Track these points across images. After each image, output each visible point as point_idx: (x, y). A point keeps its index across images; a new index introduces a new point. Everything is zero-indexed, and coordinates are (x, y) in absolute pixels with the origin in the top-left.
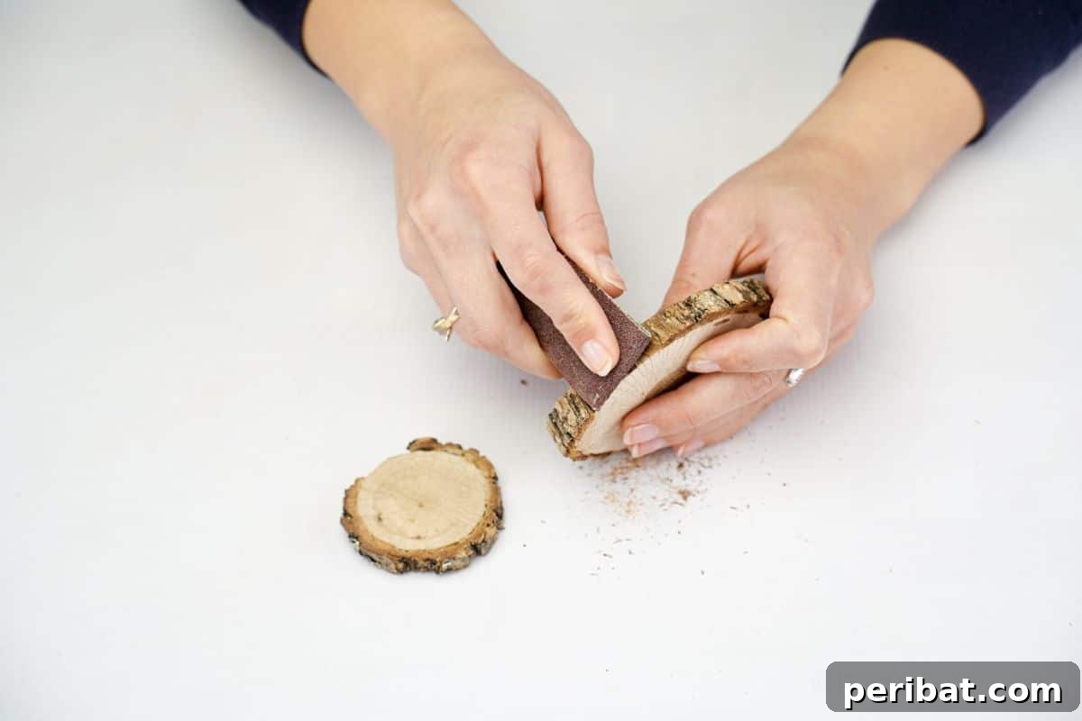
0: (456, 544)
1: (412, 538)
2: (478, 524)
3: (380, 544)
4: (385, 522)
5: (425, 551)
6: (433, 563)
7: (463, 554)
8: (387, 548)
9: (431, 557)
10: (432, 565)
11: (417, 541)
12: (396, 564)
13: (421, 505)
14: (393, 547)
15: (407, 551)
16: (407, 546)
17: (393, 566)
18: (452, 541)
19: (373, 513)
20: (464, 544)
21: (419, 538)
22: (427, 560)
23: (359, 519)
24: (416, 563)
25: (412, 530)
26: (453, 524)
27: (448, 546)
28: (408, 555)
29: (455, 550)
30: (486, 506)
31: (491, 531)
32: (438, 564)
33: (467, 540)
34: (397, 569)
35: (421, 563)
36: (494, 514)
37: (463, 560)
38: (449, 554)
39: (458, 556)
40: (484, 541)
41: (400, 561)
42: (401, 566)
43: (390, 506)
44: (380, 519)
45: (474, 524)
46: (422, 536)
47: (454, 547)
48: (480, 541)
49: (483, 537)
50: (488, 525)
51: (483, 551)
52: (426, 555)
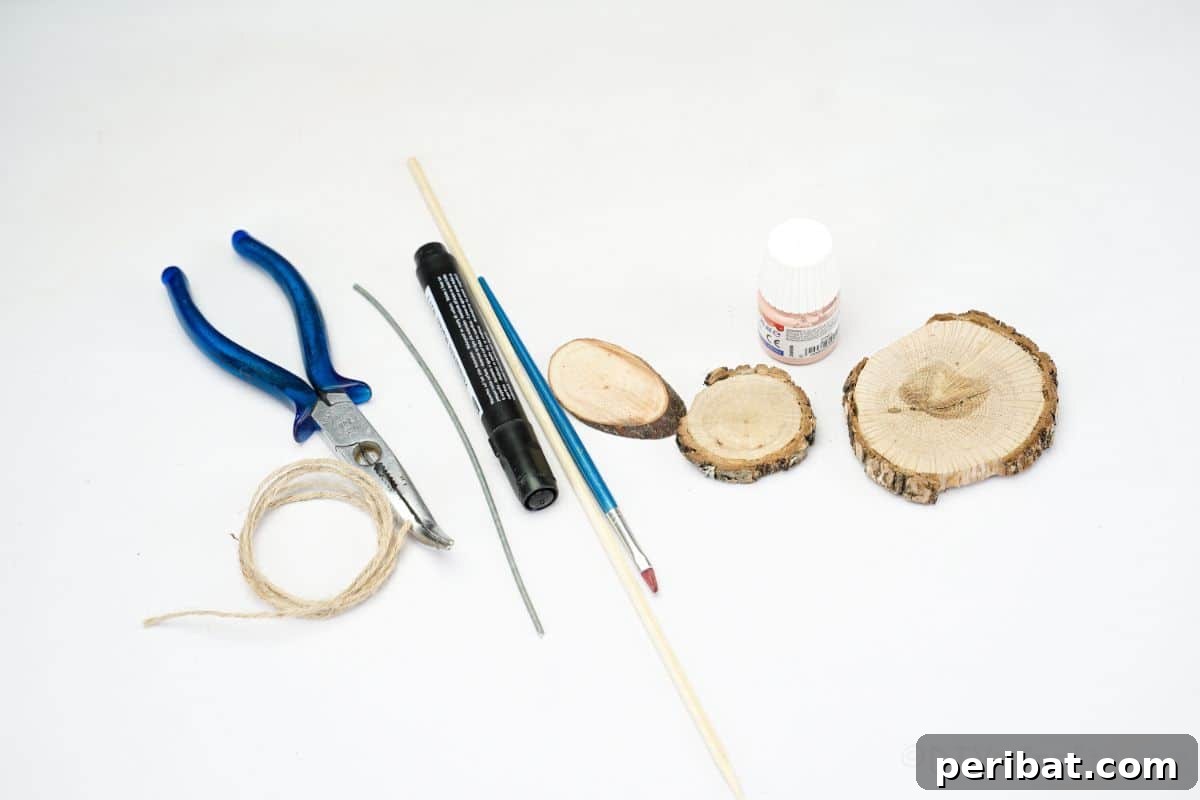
0: (792, 441)
1: (756, 449)
2: (802, 419)
3: (731, 463)
4: (725, 444)
5: (772, 455)
6: (782, 461)
7: (802, 446)
8: (739, 463)
9: (779, 457)
10: (784, 465)
12: (751, 474)
13: (746, 422)
14: (745, 460)
15: (758, 460)
16: (757, 456)
17: (749, 477)
18: (789, 440)
19: (712, 440)
20: (798, 439)
21: (761, 446)
22: (777, 461)
23: (703, 449)
24: (768, 466)
25: (752, 442)
26: (784, 426)
27: (788, 445)
28: (761, 462)
29: (796, 445)
32: (786, 462)
33: (799, 436)
34: (753, 478)
35: (772, 466)
37: (805, 451)
38: (792, 450)
39: (800, 449)
40: (810, 432)
41: (755, 470)
42: (756, 474)
43: (722, 431)
44: (720, 444)
45: (799, 421)
47: (791, 444)
48: (808, 433)
49: (808, 429)
50: (807, 417)
51: (813, 440)
52: (776, 458)
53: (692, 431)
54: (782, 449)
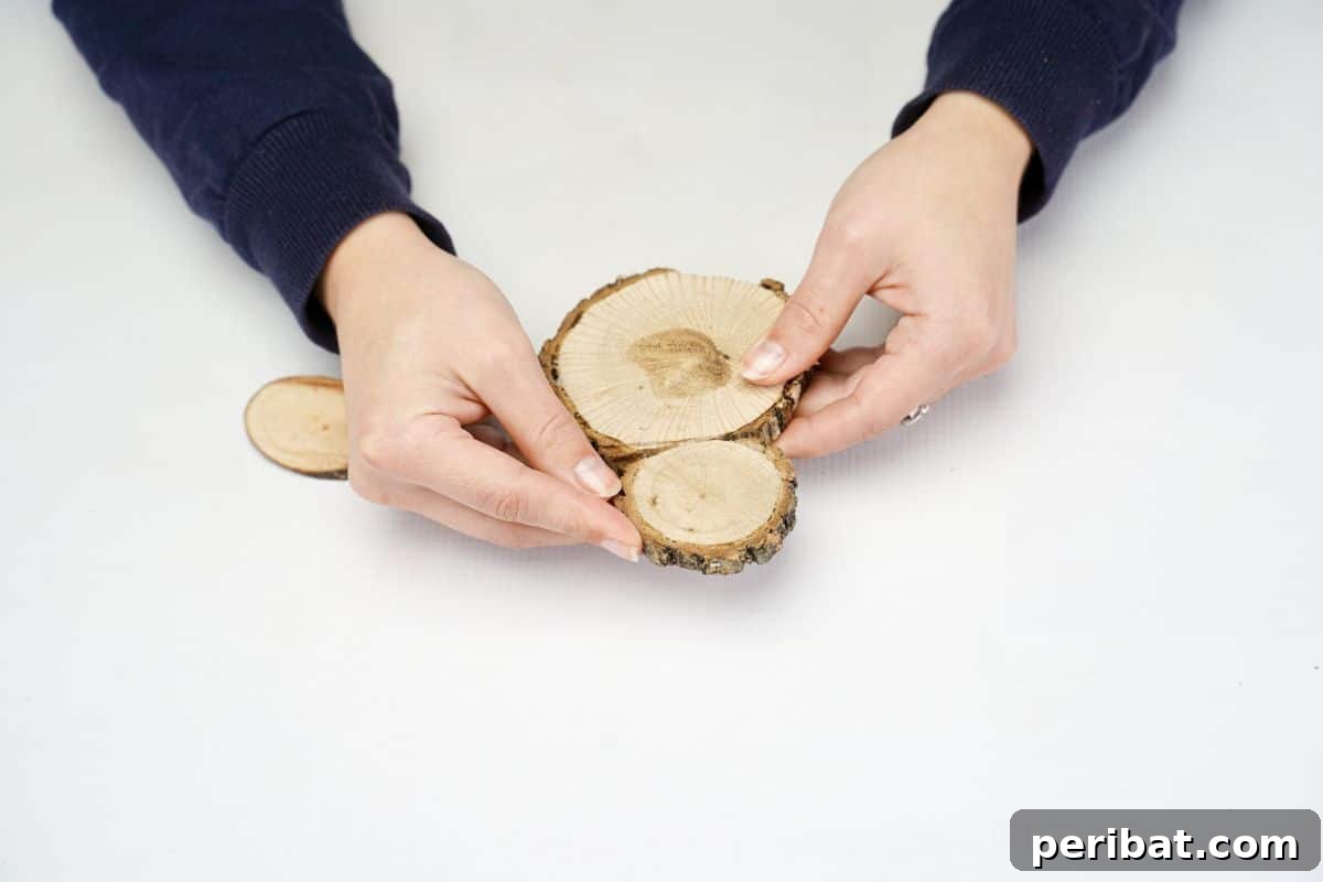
0: (730, 544)
1: (684, 529)
2: (760, 528)
3: (648, 529)
4: (658, 507)
5: (694, 545)
6: (701, 560)
7: (735, 557)
8: (654, 534)
9: (698, 552)
10: (699, 562)
11: (691, 534)
12: (660, 554)
13: (703, 496)
14: (661, 534)
15: (674, 542)
16: (676, 536)
17: (656, 556)
18: (728, 541)
19: (650, 495)
20: (741, 545)
21: (691, 530)
22: (695, 555)
23: (632, 498)
24: (681, 557)
25: (687, 521)
26: (733, 523)
27: (720, 545)
28: (673, 546)
29: (727, 550)
30: (774, 510)
31: (773, 538)
32: (706, 562)
33: (744, 543)
34: (660, 560)
35: (687, 557)
36: (781, 521)
37: (735, 563)
38: (720, 554)
39: (731, 558)
40: (762, 547)
41: (665, 552)
42: (665, 556)
43: (669, 491)
44: (654, 502)
45: (755, 527)
46: (696, 528)
47: (727, 547)
48: (757, 547)
49: (762, 542)
50: (771, 531)
51: (760, 558)
52: (693, 551)
53: (640, 474)
54: (711, 546)
